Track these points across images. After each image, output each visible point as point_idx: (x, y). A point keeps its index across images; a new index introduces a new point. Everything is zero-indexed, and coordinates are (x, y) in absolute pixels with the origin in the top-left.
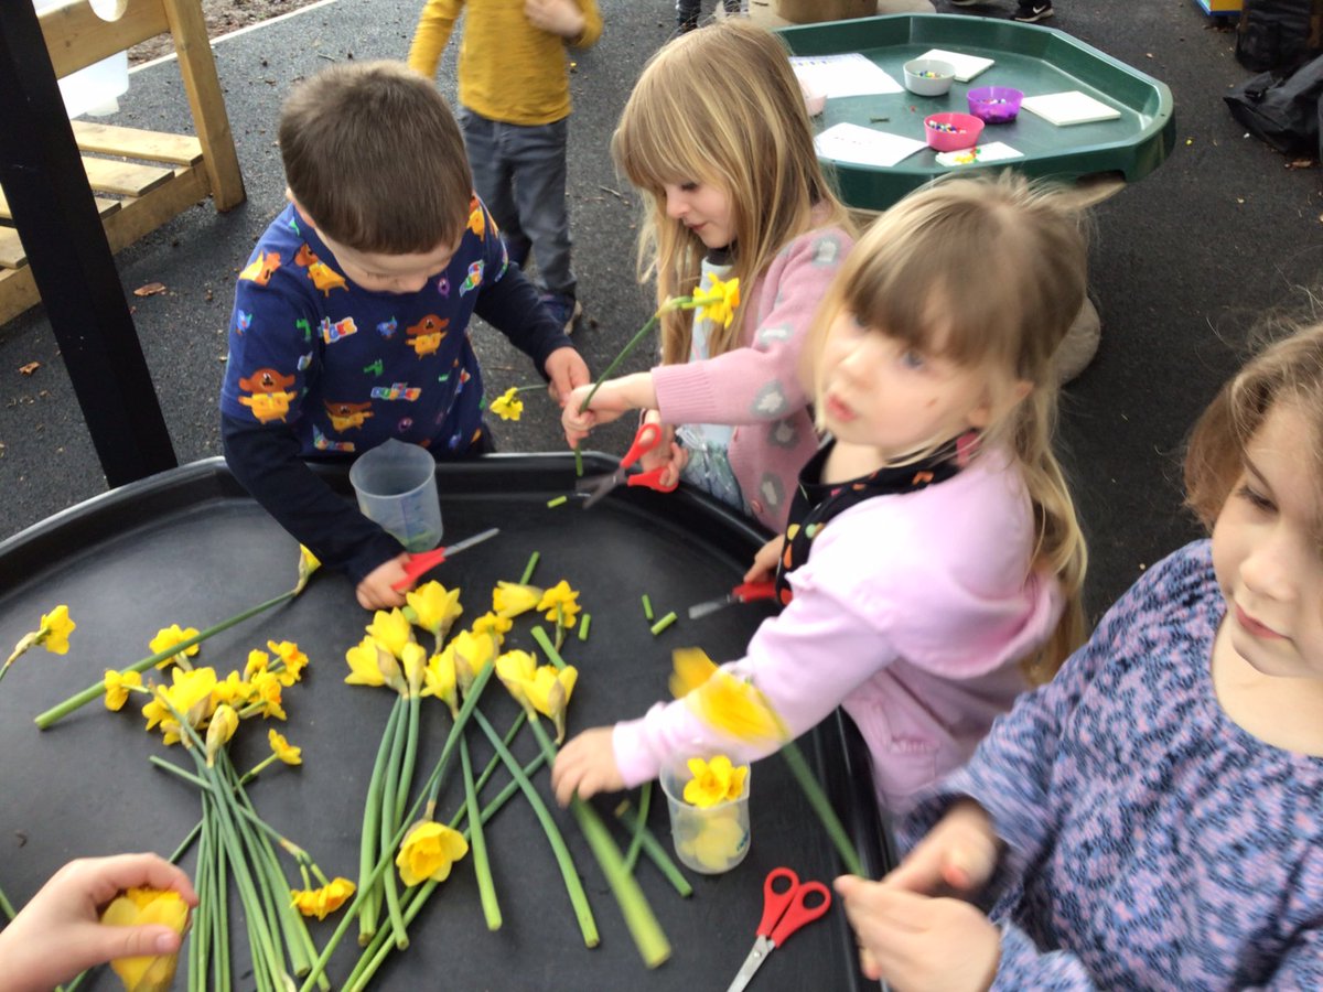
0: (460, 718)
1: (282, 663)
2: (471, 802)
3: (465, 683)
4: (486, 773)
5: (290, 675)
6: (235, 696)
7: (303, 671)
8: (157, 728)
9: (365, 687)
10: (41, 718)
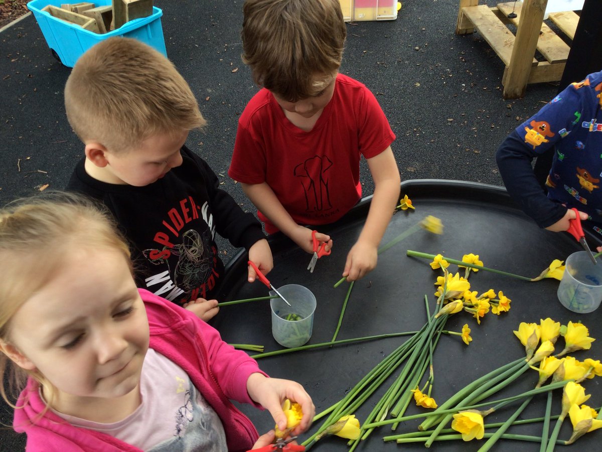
0: (538, 389)
1: (498, 303)
2: (505, 425)
3: (556, 378)
4: (524, 421)
5: (497, 310)
6: (470, 300)
7: (502, 313)
8: (437, 286)
9: (518, 340)
10: (410, 252)
